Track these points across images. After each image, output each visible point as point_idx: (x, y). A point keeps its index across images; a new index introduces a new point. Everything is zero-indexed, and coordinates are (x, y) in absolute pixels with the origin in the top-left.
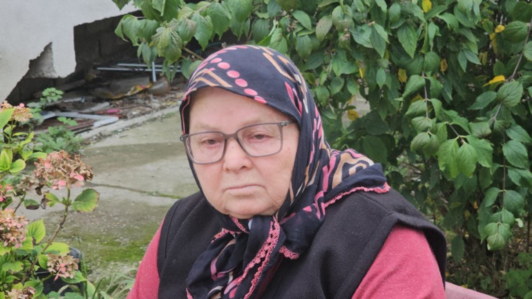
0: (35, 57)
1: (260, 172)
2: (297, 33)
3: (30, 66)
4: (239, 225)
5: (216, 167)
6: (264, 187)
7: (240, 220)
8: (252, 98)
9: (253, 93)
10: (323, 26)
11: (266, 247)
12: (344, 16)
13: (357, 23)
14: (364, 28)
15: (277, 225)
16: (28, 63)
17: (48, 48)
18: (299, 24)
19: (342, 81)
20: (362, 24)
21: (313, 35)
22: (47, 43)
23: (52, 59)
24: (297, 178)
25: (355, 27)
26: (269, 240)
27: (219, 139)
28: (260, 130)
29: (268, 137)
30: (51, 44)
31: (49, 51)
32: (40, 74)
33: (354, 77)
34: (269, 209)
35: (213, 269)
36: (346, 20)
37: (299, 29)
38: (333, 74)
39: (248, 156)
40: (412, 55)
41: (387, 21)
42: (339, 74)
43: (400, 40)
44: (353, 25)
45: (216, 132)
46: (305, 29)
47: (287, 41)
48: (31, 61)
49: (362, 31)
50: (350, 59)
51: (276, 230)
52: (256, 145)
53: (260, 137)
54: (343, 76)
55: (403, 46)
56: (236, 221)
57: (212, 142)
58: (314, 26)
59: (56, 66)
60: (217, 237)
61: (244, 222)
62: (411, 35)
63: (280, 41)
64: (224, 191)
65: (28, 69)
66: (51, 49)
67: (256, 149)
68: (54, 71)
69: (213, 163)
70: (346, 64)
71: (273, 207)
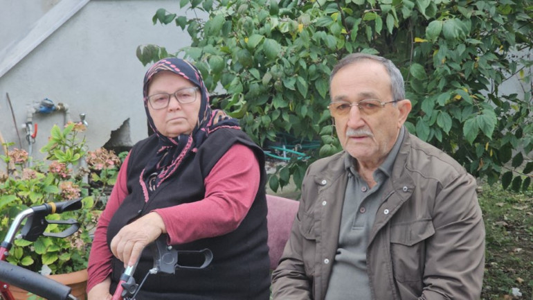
0: (115, 129)
1: (185, 112)
2: (250, 82)
3: (111, 135)
4: (173, 141)
5: (164, 110)
6: (186, 119)
7: (173, 138)
8: (182, 76)
9: (183, 74)
10: (267, 78)
11: (186, 148)
12: (278, 70)
13: (287, 76)
14: (291, 78)
15: (191, 138)
16: (110, 133)
17: (126, 122)
18: (252, 76)
19: (279, 112)
20: (290, 76)
21: (260, 83)
22: (126, 119)
23: (129, 131)
24: (201, 116)
25: (286, 78)
26: (188, 144)
27: (165, 97)
28: (185, 92)
29: (188, 95)
30: (129, 119)
31: (127, 124)
32: (120, 143)
33: (287, 109)
34: (188, 131)
35: (158, 166)
36: (279, 73)
37: (252, 79)
38: (273, 108)
39: (180, 104)
40: (324, 97)
41: (309, 75)
42: (276, 107)
43: (317, 88)
44: (284, 76)
45: (164, 93)
46: (256, 79)
47: (243, 86)
48: (112, 132)
49: (290, 80)
50: (284, 98)
51: (191, 141)
52: (183, 99)
53: (185, 95)
54: (279, 108)
55: (319, 91)
56: (171, 139)
57: (162, 99)
58: (261, 78)
59: (132, 137)
60: (160, 150)
61: (176, 139)
62: (324, 84)
63: (237, 85)
64: (167, 122)
65: (109, 137)
66: (128, 123)
67: (184, 101)
68: (130, 141)
69: (162, 109)
70: (283, 101)
71: (190, 129)
